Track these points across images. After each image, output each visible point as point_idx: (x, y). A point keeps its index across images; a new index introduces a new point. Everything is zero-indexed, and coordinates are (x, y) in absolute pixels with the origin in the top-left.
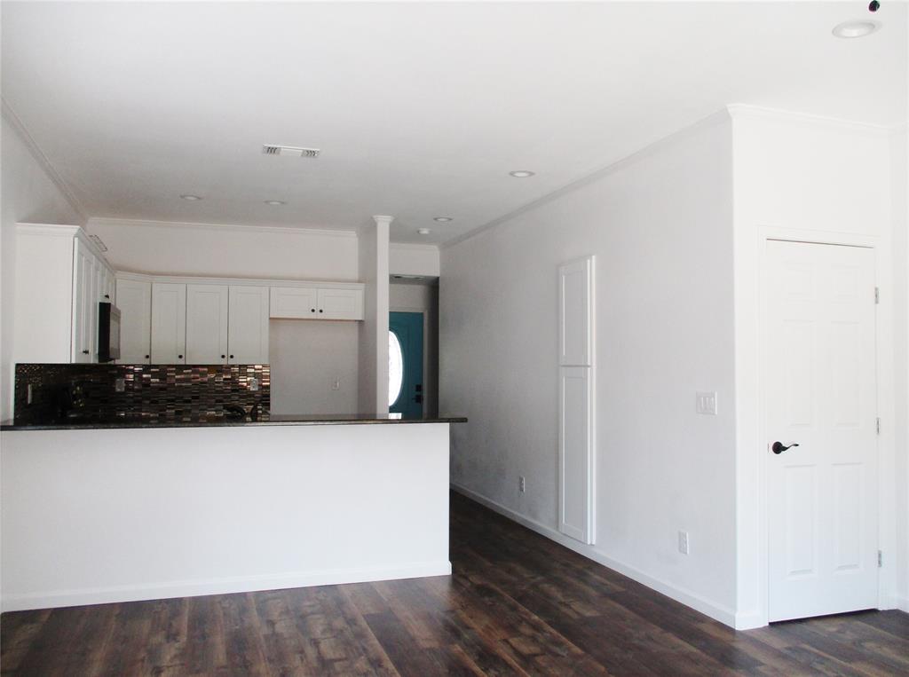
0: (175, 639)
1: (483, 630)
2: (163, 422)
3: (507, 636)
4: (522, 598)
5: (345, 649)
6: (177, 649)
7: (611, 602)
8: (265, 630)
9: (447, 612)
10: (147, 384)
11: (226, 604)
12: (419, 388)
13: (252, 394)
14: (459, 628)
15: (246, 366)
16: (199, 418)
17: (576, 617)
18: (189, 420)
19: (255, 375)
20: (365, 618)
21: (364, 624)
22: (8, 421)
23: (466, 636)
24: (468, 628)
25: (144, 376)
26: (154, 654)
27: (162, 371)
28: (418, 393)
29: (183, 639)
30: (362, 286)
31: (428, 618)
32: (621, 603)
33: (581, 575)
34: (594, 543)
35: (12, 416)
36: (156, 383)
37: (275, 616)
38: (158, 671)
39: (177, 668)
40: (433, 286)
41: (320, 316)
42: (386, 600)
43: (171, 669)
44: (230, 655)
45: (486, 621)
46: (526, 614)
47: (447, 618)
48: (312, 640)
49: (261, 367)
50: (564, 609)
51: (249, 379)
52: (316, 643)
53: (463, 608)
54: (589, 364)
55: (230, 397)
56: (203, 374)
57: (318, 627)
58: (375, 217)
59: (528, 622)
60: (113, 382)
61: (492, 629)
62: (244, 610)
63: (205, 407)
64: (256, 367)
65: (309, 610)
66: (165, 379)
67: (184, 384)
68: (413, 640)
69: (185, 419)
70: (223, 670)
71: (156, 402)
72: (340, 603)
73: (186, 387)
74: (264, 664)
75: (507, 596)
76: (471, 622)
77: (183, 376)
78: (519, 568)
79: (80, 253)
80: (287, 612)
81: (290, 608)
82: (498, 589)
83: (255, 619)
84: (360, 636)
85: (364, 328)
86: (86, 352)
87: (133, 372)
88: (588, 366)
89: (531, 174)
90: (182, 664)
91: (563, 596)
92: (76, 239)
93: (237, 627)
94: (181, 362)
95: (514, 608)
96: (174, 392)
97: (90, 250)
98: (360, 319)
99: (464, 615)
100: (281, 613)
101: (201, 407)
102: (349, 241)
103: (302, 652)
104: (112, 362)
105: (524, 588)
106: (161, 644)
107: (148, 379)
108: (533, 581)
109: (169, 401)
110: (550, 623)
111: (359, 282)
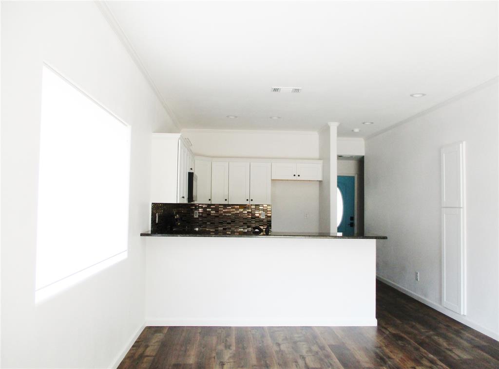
0: (229, 348)
1: (399, 360)
2: (217, 234)
3: (415, 366)
4: (422, 344)
5: (320, 363)
6: (231, 353)
7: (480, 351)
8: (276, 348)
9: (377, 347)
10: (209, 214)
11: (253, 332)
12: (352, 218)
13: (262, 220)
14: (385, 357)
15: (258, 205)
16: (235, 232)
17: (457, 358)
18: (230, 233)
19: (263, 210)
20: (329, 347)
21: (329, 350)
22: (149, 231)
23: (390, 363)
24: (389, 358)
25: (208, 210)
26: (219, 354)
27: (217, 207)
28: (351, 221)
29: (233, 348)
30: (321, 162)
31: (366, 350)
32: (486, 353)
33: (458, 333)
34: (465, 314)
35: (150, 229)
36: (214, 213)
37: (280, 341)
38: (222, 364)
39: (231, 364)
40: (361, 161)
41: (299, 178)
42: (340, 337)
43: (229, 364)
44: (259, 359)
45: (401, 355)
46: (426, 354)
47: (377, 351)
48: (301, 356)
49: (266, 206)
50: (449, 353)
51: (260, 212)
52: (304, 358)
53: (386, 346)
54: (461, 206)
55: (250, 222)
56: (237, 209)
57: (304, 349)
58: (329, 123)
59: (426, 358)
60: (193, 213)
61: (405, 361)
62: (263, 336)
63: (238, 227)
64: (264, 206)
65: (298, 339)
66: (218, 212)
67: (227, 214)
68: (358, 362)
69: (227, 233)
70: (255, 367)
71: (214, 223)
72: (315, 337)
73: (228, 216)
74: (276, 366)
75: (412, 341)
76: (391, 355)
77: (226, 210)
78: (418, 326)
79: (181, 148)
80: (286, 339)
81: (288, 337)
82: (406, 337)
83: (269, 341)
84: (328, 356)
85: (322, 184)
86: (183, 197)
87: (202, 207)
88: (461, 208)
89: (424, 95)
90: (234, 362)
91: (447, 344)
92: (180, 141)
93: (260, 345)
94: (226, 203)
95: (417, 349)
96: (222, 218)
97: (185, 145)
98: (320, 180)
99: (387, 350)
100: (283, 340)
101: (236, 227)
102: (314, 137)
103: (296, 362)
104: (193, 203)
105: (422, 338)
106: (222, 350)
107: (210, 212)
108: (427, 334)
109: (220, 223)
110: (440, 360)
111: (320, 159)
